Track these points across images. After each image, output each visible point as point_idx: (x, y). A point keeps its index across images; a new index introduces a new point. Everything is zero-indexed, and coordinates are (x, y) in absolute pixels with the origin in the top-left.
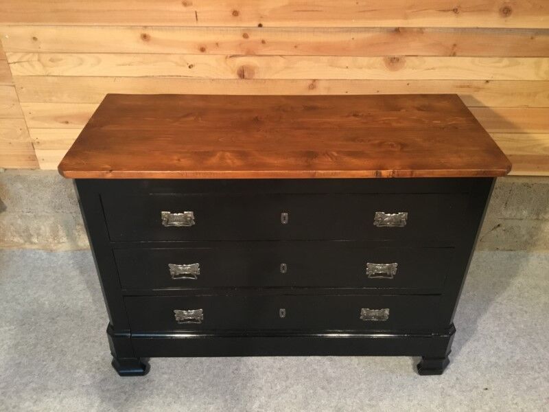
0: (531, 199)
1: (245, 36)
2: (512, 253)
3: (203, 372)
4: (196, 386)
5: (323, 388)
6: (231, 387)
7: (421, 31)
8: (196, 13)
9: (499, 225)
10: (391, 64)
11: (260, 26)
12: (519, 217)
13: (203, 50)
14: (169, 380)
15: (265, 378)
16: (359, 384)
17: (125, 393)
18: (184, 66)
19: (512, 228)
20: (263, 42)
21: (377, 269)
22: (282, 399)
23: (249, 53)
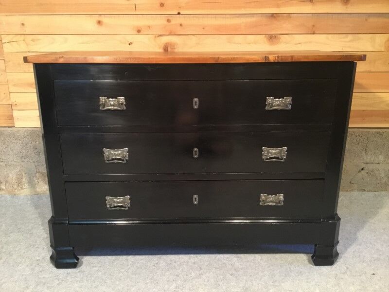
0: (384, 145)
1: (169, 21)
2: (376, 193)
3: (128, 265)
4: (121, 275)
5: (231, 275)
6: (152, 275)
7: (289, 15)
8: (135, 5)
9: (362, 169)
10: (271, 40)
11: (179, 14)
12: (377, 162)
13: (139, 31)
14: (98, 271)
15: (181, 269)
16: (263, 272)
17: (59, 280)
18: (125, 43)
19: (373, 171)
20: (181, 25)
21: (271, 153)
22: (196, 282)
23: (171, 34)
